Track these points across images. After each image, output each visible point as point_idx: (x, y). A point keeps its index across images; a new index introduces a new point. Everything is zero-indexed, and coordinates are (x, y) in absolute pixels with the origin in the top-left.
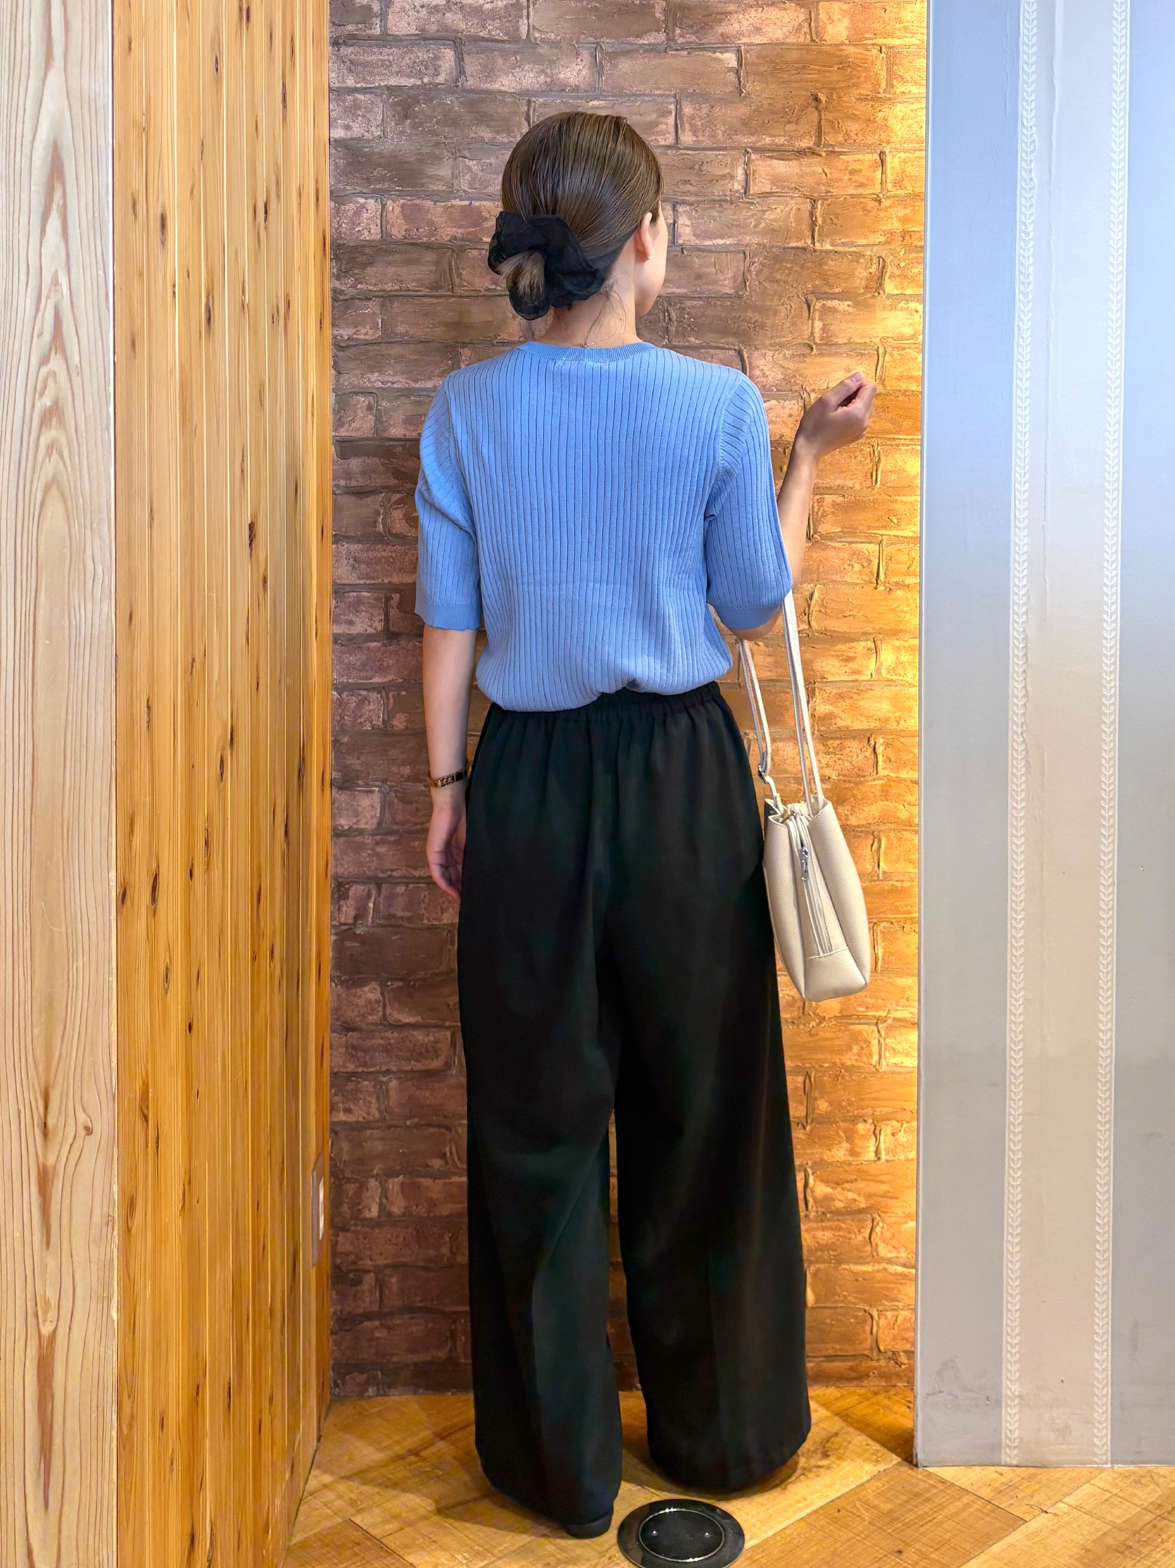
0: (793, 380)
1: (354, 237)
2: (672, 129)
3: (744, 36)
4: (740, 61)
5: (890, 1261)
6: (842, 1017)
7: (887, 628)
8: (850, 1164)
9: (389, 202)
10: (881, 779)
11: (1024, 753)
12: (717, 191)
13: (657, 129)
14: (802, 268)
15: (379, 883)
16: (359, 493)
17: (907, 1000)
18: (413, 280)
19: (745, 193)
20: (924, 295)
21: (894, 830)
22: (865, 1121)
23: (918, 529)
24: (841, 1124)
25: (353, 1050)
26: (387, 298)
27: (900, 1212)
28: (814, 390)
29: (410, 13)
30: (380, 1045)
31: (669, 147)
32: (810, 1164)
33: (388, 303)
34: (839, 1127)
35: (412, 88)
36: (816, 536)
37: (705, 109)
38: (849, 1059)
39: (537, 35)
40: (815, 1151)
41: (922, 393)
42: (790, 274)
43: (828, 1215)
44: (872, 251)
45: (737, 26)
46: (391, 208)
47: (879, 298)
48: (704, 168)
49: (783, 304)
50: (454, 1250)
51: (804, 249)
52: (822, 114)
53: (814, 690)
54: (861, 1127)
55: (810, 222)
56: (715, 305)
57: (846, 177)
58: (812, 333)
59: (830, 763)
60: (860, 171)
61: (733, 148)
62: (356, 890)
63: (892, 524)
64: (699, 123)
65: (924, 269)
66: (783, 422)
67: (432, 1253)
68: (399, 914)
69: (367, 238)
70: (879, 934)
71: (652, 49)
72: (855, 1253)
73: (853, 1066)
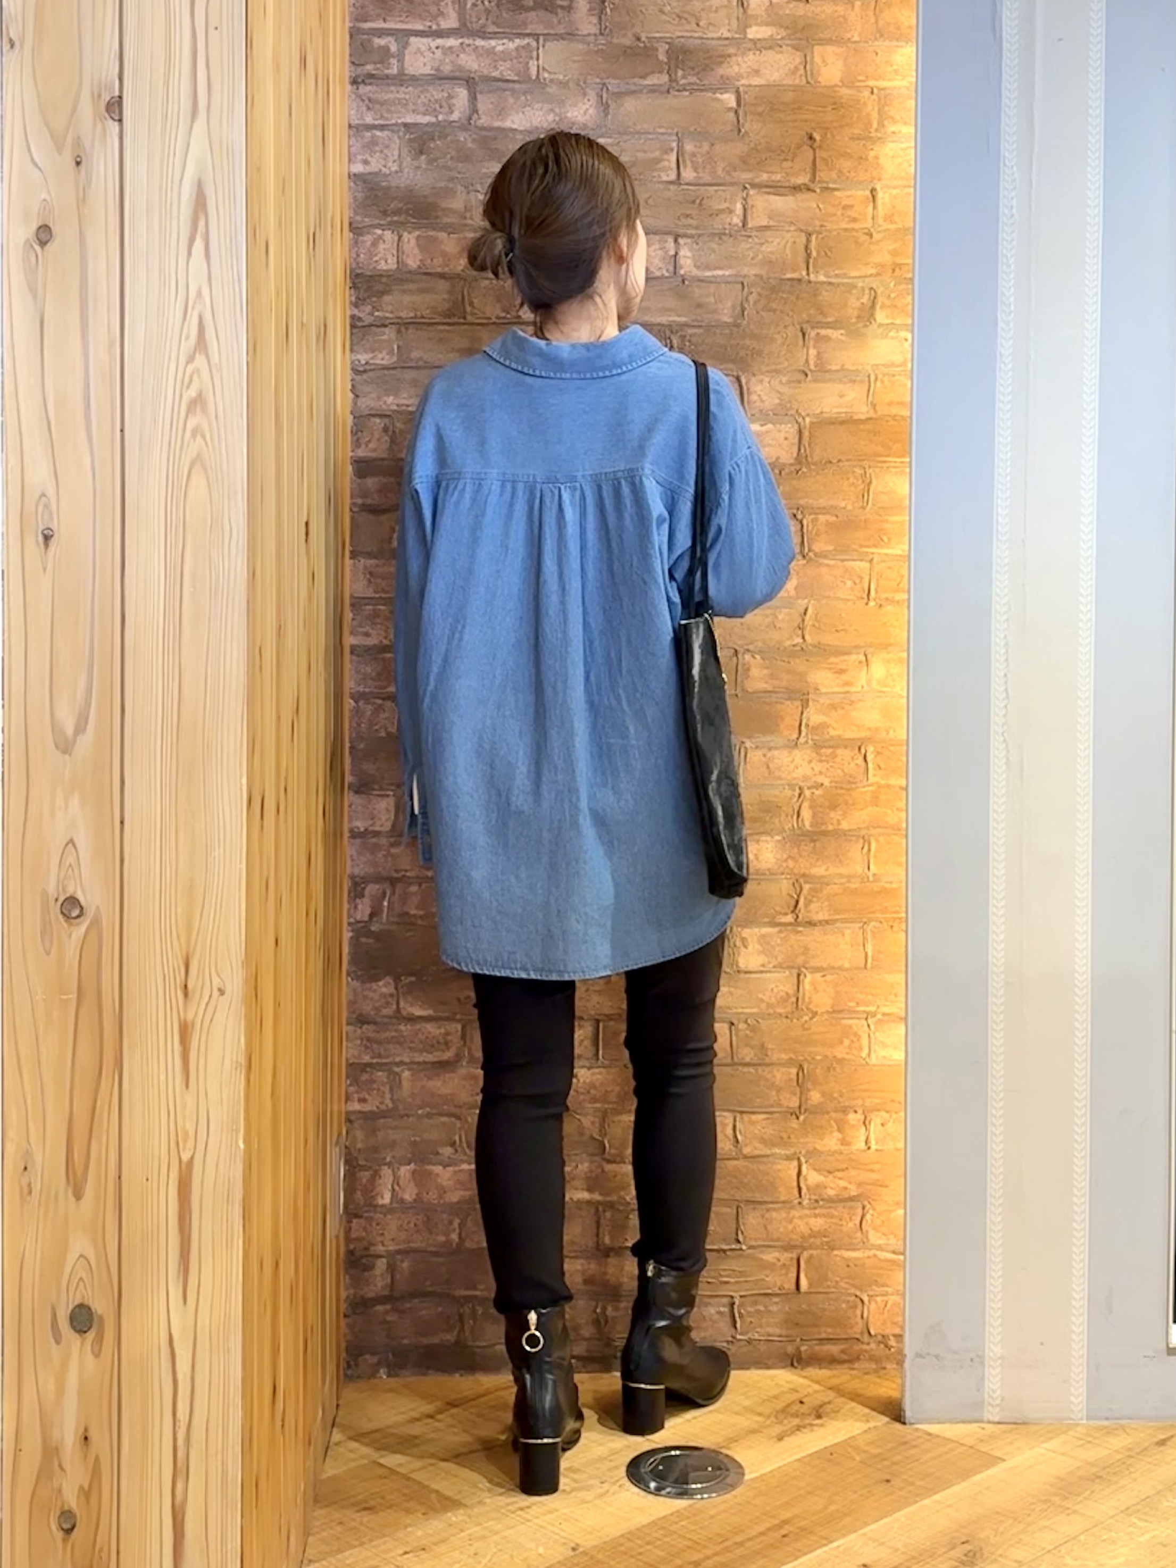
0: (788, 405)
1: (371, 267)
2: (674, 165)
3: (742, 77)
4: (739, 103)
5: (880, 1248)
7: (878, 641)
8: (841, 1153)
9: (405, 234)
10: (871, 785)
11: (1004, 752)
12: (717, 225)
13: (660, 166)
14: (797, 298)
15: (393, 882)
16: (376, 511)
17: (896, 995)
18: (427, 308)
19: (744, 226)
20: (913, 325)
21: (883, 834)
22: (856, 1112)
23: (906, 547)
24: (833, 1115)
25: (368, 1043)
26: (402, 325)
27: (886, 1199)
28: (808, 415)
29: (425, 54)
30: (393, 1037)
31: (671, 182)
32: (803, 1152)
33: (403, 329)
34: (830, 1117)
35: (427, 125)
36: (809, 551)
37: (706, 147)
38: (840, 1052)
39: (546, 75)
40: (807, 1140)
41: (911, 418)
42: (785, 303)
43: (821, 1203)
44: (864, 282)
45: (736, 68)
46: (406, 240)
47: (870, 327)
48: (705, 201)
49: (779, 333)
50: (463, 1235)
51: (799, 280)
52: (817, 151)
53: (808, 700)
54: (851, 1117)
55: (805, 255)
56: (715, 334)
57: (839, 213)
58: (807, 361)
59: (824, 770)
60: (851, 207)
61: (732, 184)
62: (372, 889)
63: (882, 543)
64: (700, 160)
65: (913, 299)
66: (780, 446)
67: (441, 1238)
68: (413, 912)
69: (385, 268)
70: (869, 933)
71: (654, 90)
72: (846, 1240)
73: (843, 1059)
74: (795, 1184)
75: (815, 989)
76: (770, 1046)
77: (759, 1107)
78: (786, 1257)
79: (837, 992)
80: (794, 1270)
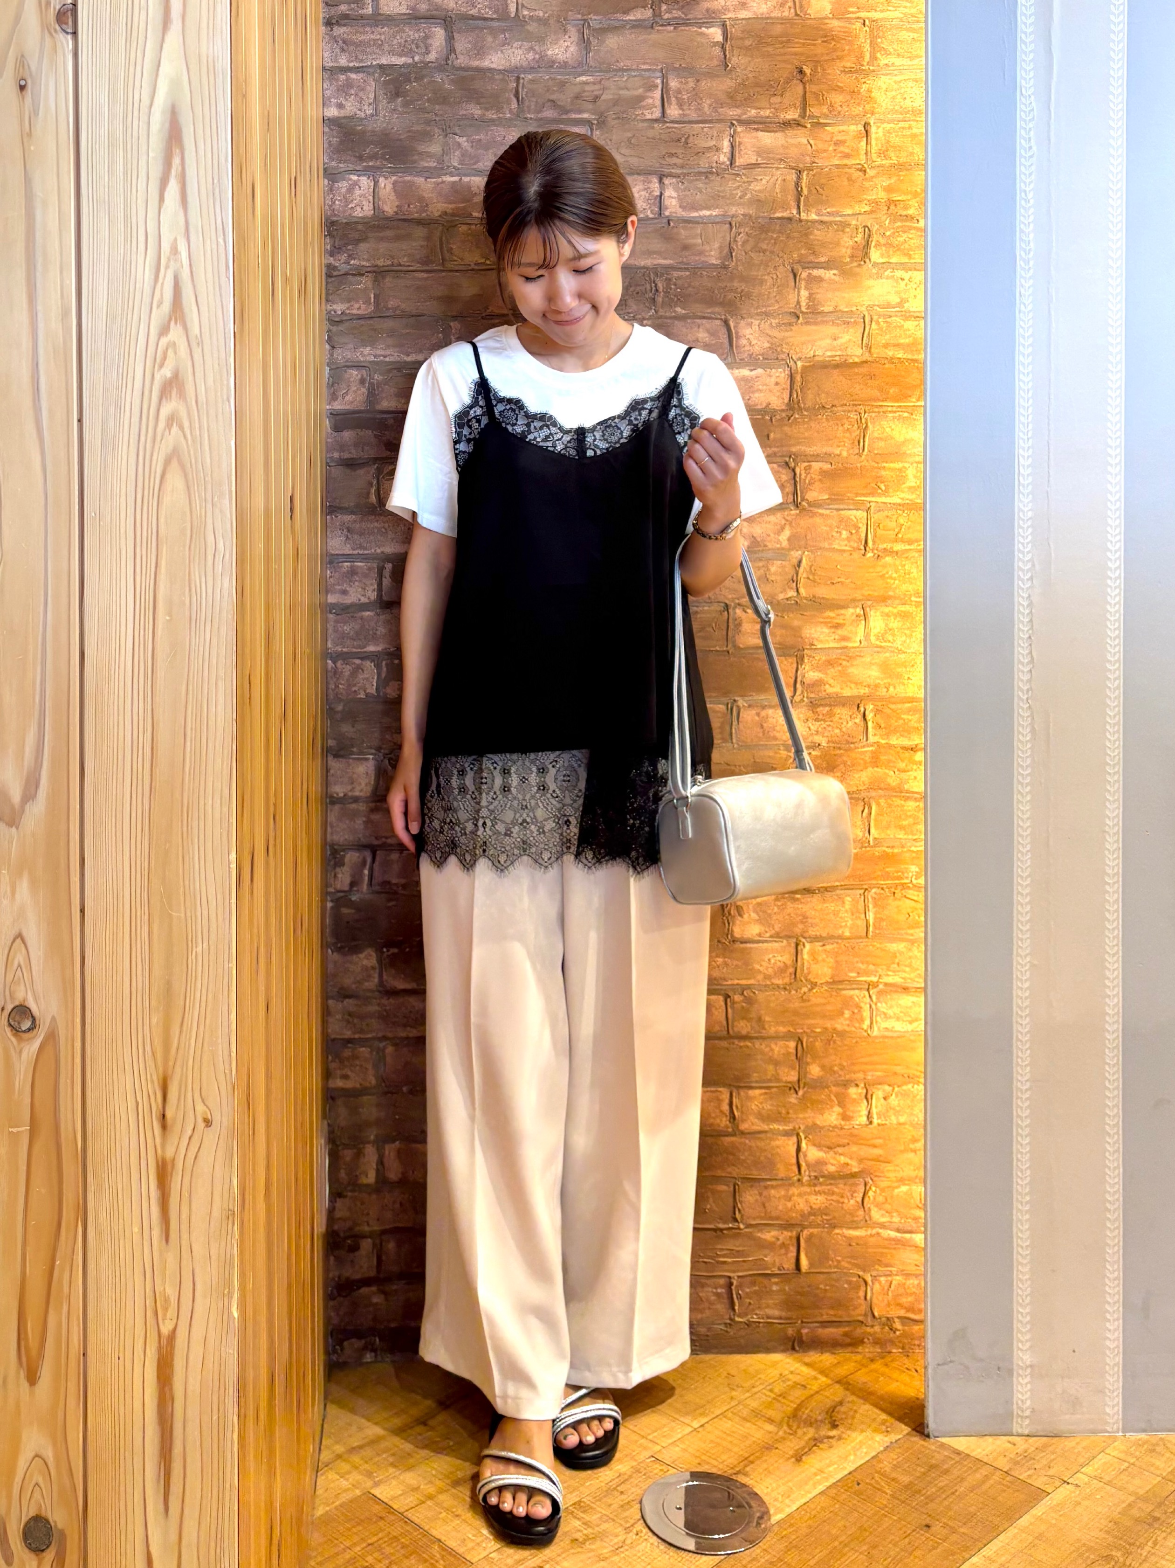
0: (779, 349)
1: (347, 214)
2: (658, 103)
3: (729, 11)
4: (725, 38)
5: (882, 1226)
6: (834, 982)
7: (876, 594)
8: (842, 1128)
9: (382, 179)
10: (871, 745)
11: (1029, 720)
12: (704, 164)
13: (643, 103)
14: (788, 237)
15: (374, 850)
16: (350, 464)
17: (898, 964)
18: (405, 255)
19: (731, 164)
21: (884, 796)
22: (857, 1085)
24: (833, 1089)
25: (350, 1018)
26: (379, 274)
27: (892, 1175)
28: (800, 359)
30: (376, 1011)
31: (656, 121)
32: (802, 1127)
33: (380, 278)
34: (831, 1091)
35: (403, 67)
36: (804, 503)
37: (691, 83)
38: (840, 1024)
40: (807, 1115)
42: (775, 244)
43: (821, 1180)
44: (857, 220)
46: (382, 186)
47: (865, 266)
48: (691, 139)
49: (769, 274)
51: (790, 219)
52: (807, 85)
53: (803, 656)
54: (853, 1091)
55: (796, 192)
56: (701, 276)
57: (831, 148)
58: (798, 302)
59: (820, 731)
60: (844, 142)
61: (719, 121)
62: (352, 857)
63: (880, 491)
64: (686, 97)
66: (772, 391)
68: (394, 881)
69: (361, 215)
70: (871, 900)
71: (638, 25)
72: (848, 1218)
73: (845, 1031)
74: (794, 1161)
75: (814, 959)
76: (767, 1019)
77: (757, 1082)
78: (786, 1235)
79: (837, 962)
80: (793, 1249)
